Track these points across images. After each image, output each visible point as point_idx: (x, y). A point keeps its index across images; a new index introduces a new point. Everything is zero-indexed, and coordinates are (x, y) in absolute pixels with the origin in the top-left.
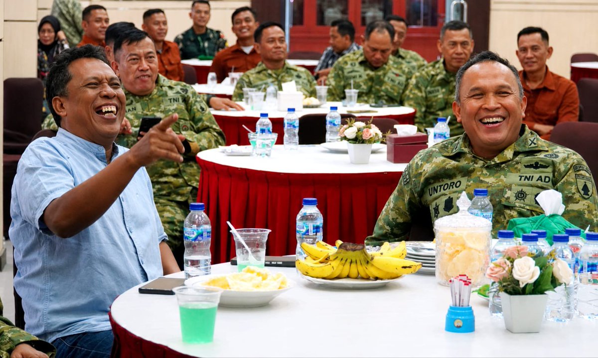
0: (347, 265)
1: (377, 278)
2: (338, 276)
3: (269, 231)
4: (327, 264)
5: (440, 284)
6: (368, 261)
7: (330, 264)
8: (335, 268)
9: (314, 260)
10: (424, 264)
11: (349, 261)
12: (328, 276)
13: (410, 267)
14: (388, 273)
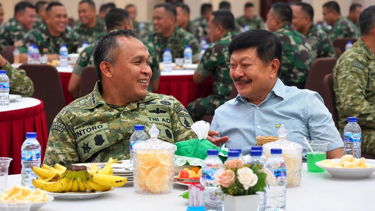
0: (71, 182)
1: (93, 191)
2: (71, 189)
3: (11, 159)
4: (58, 182)
5: (137, 192)
6: (89, 178)
7: (60, 182)
8: (63, 184)
9: (44, 179)
10: (129, 179)
11: (73, 179)
12: (59, 191)
13: (121, 181)
14: (103, 186)
